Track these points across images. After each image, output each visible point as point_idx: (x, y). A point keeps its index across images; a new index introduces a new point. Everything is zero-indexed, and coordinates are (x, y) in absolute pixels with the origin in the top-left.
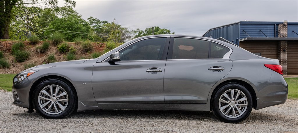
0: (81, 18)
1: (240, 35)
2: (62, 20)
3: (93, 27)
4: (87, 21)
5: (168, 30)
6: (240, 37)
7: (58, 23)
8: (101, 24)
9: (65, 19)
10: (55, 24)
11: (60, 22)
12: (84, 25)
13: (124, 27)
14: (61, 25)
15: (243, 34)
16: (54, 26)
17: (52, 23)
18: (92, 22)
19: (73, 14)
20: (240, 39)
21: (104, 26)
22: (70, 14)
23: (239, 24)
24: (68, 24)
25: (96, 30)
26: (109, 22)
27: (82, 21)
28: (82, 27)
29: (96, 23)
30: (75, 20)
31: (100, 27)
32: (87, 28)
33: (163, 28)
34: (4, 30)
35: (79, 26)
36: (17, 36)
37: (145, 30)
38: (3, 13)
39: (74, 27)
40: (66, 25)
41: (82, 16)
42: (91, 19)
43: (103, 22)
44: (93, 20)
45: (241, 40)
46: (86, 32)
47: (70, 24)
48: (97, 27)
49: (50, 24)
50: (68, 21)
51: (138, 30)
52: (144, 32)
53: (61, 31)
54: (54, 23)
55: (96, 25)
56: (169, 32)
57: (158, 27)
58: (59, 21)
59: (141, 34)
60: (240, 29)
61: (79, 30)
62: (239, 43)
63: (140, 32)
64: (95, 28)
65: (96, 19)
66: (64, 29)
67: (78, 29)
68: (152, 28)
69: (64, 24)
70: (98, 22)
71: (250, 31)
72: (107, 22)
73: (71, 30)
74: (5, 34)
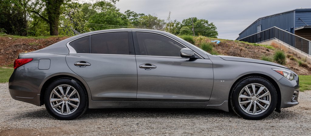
0: (119, 11)
1: (296, 24)
2: (102, 14)
3: (130, 19)
4: (125, 14)
5: (206, 20)
6: (296, 26)
7: (97, 17)
8: (138, 17)
9: (104, 13)
10: (95, 18)
11: (100, 16)
12: (123, 19)
13: (161, 19)
14: (100, 19)
15: (298, 23)
16: (94, 20)
17: (91, 18)
18: (130, 15)
19: (111, 8)
20: (295, 27)
21: (141, 18)
22: (109, 8)
23: (294, 12)
24: (107, 18)
25: (133, 23)
26: (146, 15)
27: (120, 15)
28: (121, 20)
29: (133, 16)
30: (114, 14)
31: (137, 20)
32: (126, 21)
33: (201, 19)
34: (54, 26)
35: (118, 20)
36: (65, 32)
37: (182, 21)
38: (53, 10)
39: (113, 21)
40: (106, 19)
41: (120, 10)
42: (128, 12)
43: (140, 15)
44: (130, 13)
45: (297, 29)
46: (125, 26)
47: (109, 18)
48: (134, 20)
49: (90, 19)
50: (107, 15)
51: (175, 21)
52: (182, 23)
53: (101, 25)
54: (93, 18)
55: (133, 17)
56: (207, 22)
57: (196, 18)
58: (98, 16)
59: (178, 25)
60: (296, 18)
61: (118, 24)
62: (294, 32)
63: (177, 23)
64: (133, 21)
65: (133, 12)
66: (104, 23)
67: (116, 22)
68: (190, 19)
69: (103, 18)
70: (135, 15)
71: (306, 18)
72: (144, 14)
73: (109, 24)
74: (54, 30)
